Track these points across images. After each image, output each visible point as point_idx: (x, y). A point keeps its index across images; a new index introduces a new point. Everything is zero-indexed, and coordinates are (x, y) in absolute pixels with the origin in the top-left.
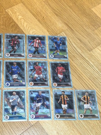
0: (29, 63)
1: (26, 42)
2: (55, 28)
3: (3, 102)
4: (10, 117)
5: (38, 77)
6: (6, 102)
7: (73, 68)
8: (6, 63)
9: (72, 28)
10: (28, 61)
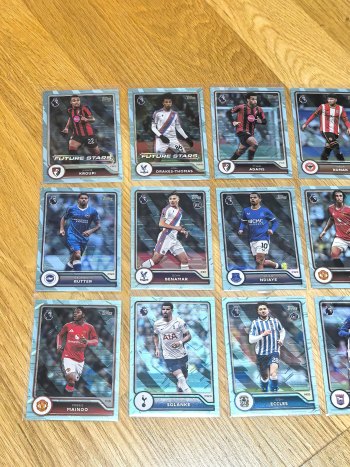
0: (309, 194)
3: (227, 342)
4: (256, 400)
5: (345, 247)
6: (237, 345)
8: (225, 196)
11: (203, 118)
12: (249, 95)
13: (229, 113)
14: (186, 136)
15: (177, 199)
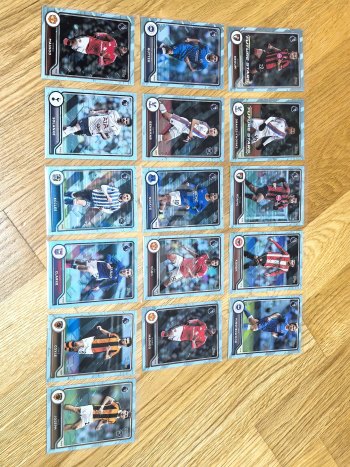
0: (217, 239)
1: (281, 228)
2: (328, 317)
3: (102, 167)
4: (58, 187)
5: (176, 265)
6: (100, 175)
7: (201, 373)
8: (216, 173)
9: (328, 372)
10: (223, 236)
11: (279, 159)
12: (298, 198)
13: (283, 180)
14: (265, 144)
15: (214, 135)
